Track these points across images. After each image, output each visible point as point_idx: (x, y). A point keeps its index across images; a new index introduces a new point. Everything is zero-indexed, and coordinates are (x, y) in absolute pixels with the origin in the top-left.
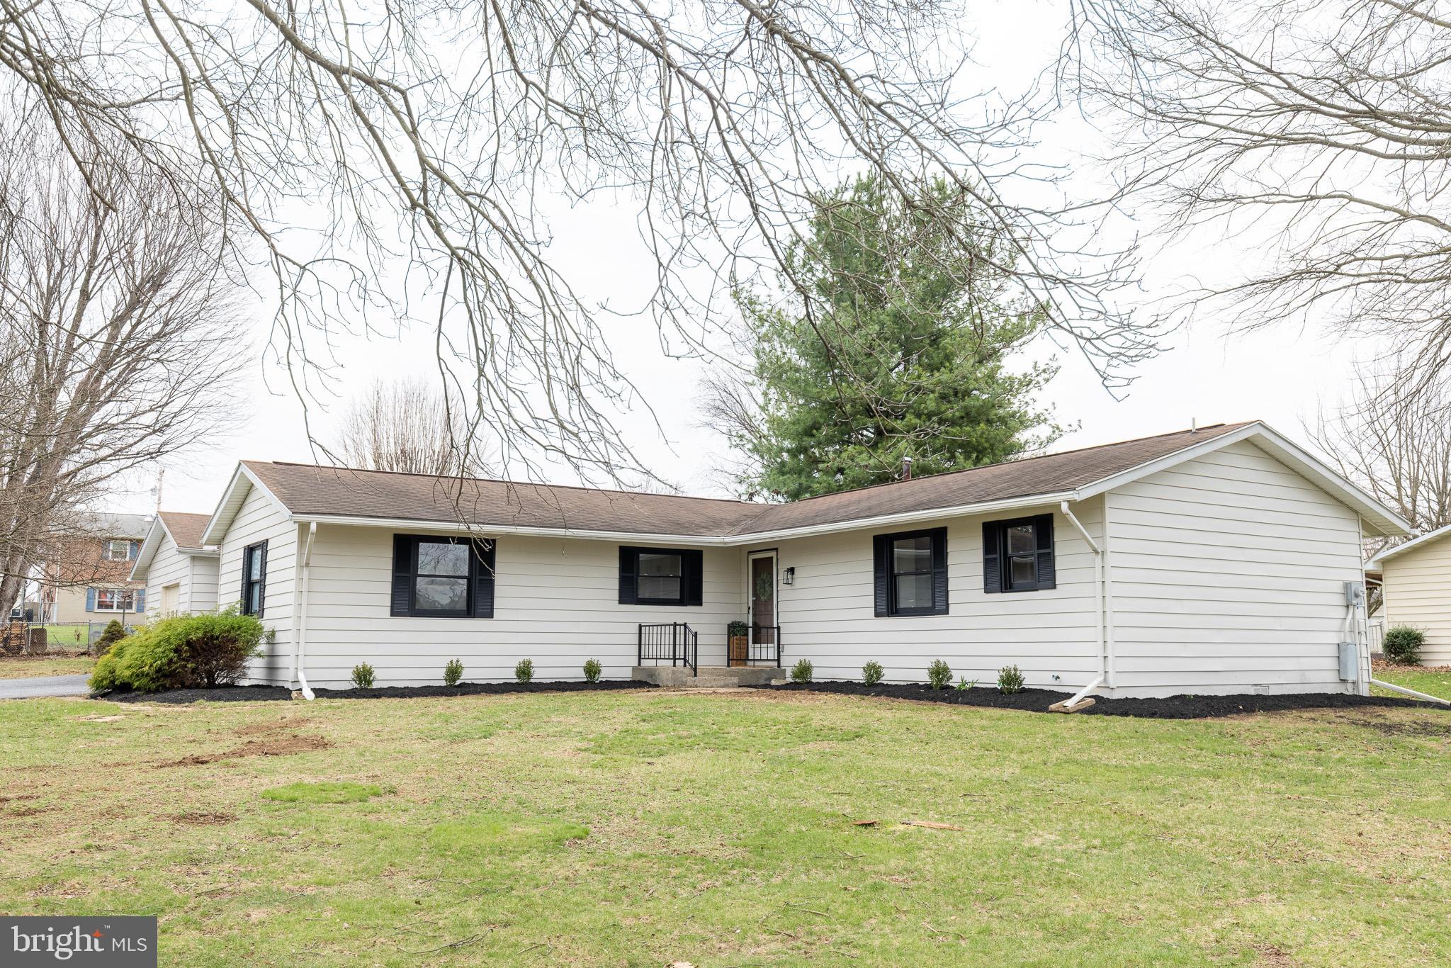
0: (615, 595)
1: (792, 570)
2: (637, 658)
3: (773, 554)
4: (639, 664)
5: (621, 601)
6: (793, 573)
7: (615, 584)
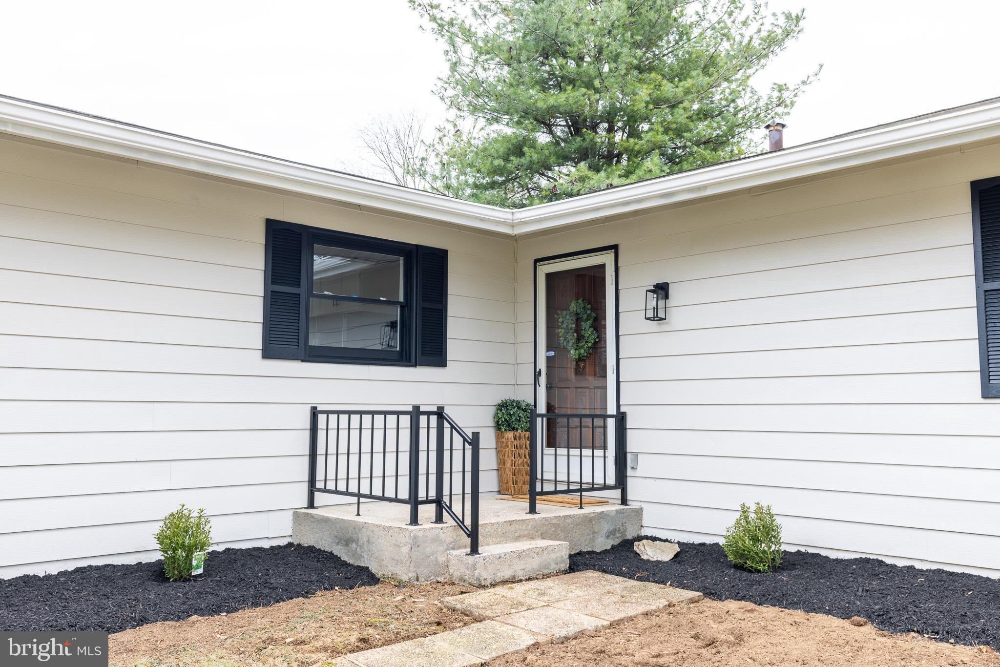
0: (255, 336)
1: (662, 290)
2: (305, 487)
3: (607, 259)
4: (311, 505)
5: (268, 353)
6: (667, 297)
7: (255, 310)
